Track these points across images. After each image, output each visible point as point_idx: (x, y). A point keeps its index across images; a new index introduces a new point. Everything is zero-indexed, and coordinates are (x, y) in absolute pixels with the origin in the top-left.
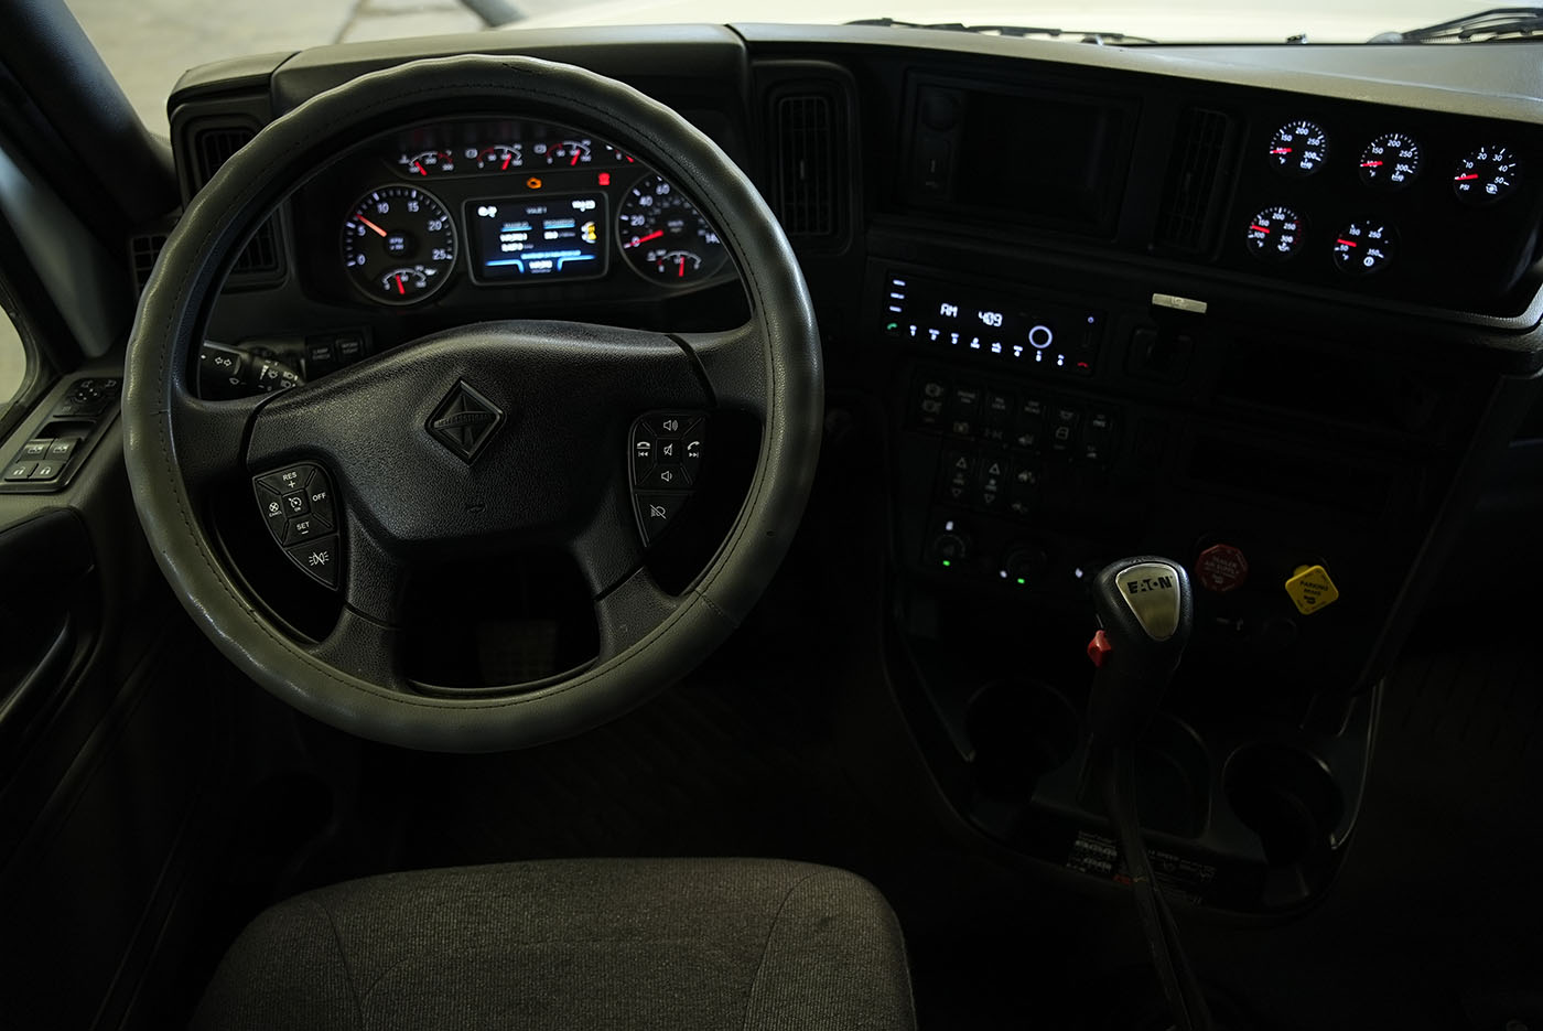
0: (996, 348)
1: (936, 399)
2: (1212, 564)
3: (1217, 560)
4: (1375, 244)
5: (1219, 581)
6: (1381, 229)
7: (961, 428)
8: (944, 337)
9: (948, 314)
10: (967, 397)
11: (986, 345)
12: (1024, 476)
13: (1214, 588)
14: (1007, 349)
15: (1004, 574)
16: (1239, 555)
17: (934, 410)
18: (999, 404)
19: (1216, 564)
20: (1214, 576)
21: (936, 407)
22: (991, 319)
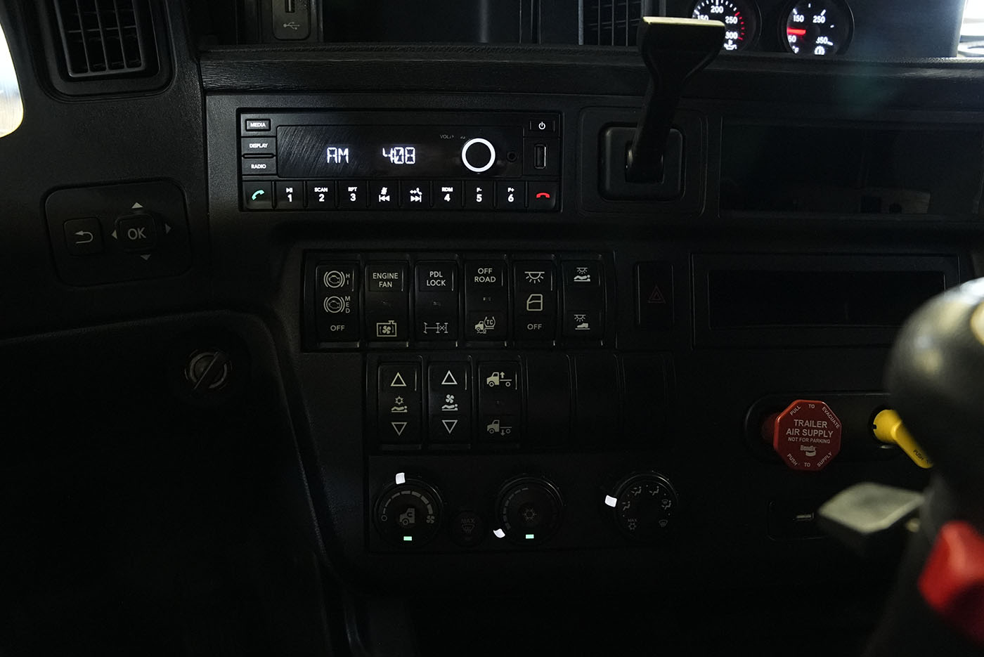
0: (416, 197)
1: (341, 292)
2: (797, 431)
3: (801, 422)
4: (823, 30)
5: (811, 452)
6: (824, 12)
7: (387, 330)
8: (337, 194)
9: (338, 160)
10: (385, 279)
11: (400, 194)
12: (494, 380)
13: (807, 465)
14: (432, 195)
15: (500, 533)
16: (826, 410)
17: (341, 309)
18: (436, 279)
19: (801, 428)
20: (803, 448)
21: (344, 304)
22: (400, 155)
